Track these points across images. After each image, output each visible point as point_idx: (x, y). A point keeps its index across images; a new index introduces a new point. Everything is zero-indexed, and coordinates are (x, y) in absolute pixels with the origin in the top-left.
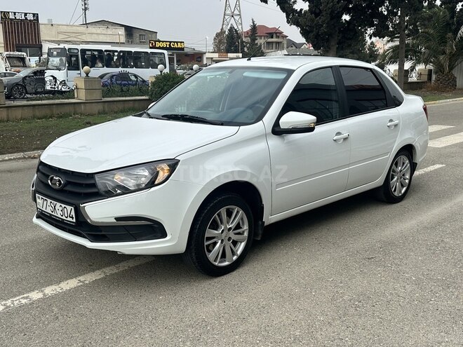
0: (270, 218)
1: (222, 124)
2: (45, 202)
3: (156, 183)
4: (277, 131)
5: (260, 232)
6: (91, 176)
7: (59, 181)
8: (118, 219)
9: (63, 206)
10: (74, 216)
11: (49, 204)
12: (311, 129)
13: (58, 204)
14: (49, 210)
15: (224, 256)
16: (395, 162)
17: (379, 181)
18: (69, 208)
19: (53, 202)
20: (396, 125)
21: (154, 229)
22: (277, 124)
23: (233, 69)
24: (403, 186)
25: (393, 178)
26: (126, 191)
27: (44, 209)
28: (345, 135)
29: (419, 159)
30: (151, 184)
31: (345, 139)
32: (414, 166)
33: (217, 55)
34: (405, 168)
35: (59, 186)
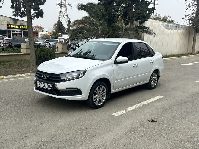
0: (113, 91)
1: (98, 60)
2: (41, 84)
3: (80, 77)
4: (116, 62)
5: (110, 95)
7: (47, 76)
8: (67, 88)
9: (48, 84)
11: (42, 84)
12: (126, 62)
13: (46, 84)
14: (42, 86)
16: (152, 76)
17: (147, 81)
18: (50, 85)
19: (44, 83)
20: (153, 62)
21: (78, 92)
22: (116, 60)
24: (155, 83)
25: (152, 81)
26: (69, 80)
27: (40, 86)
28: (137, 65)
29: (160, 74)
30: (77, 78)
31: (137, 66)
32: (158, 77)
33: (47, 33)
34: (155, 77)
35: (47, 78)
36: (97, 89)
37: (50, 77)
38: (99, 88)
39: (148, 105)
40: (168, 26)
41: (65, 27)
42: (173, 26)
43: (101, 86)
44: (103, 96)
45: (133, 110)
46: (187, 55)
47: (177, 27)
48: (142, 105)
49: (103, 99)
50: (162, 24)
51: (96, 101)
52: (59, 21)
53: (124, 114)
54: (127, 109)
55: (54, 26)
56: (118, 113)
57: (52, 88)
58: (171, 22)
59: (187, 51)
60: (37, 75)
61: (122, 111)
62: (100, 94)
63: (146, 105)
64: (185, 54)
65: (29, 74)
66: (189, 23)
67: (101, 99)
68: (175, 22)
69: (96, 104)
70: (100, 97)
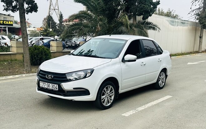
0: (121, 91)
1: (105, 58)
2: (44, 84)
3: (87, 76)
4: (123, 61)
5: (118, 96)
6: (65, 74)
7: (51, 76)
8: (74, 89)
9: (53, 85)
10: (58, 88)
11: (46, 84)
12: (135, 61)
13: (51, 84)
14: (46, 87)
15: (108, 102)
16: (160, 75)
17: (155, 81)
18: (56, 85)
19: (48, 83)
20: (161, 61)
21: (86, 92)
22: (123, 58)
23: (105, 39)
24: (163, 83)
25: (159, 80)
26: (76, 79)
27: (43, 86)
28: (145, 63)
29: (168, 73)
30: (85, 77)
31: (145, 65)
32: (166, 76)
33: (36, 29)
34: (163, 76)
35: (51, 78)
36: (105, 89)
37: (54, 77)
38: (107, 88)
39: (158, 105)
40: (173, 22)
41: (56, 22)
42: (178, 22)
43: (109, 86)
44: (110, 97)
45: (143, 110)
46: (193, 54)
47: (182, 23)
48: (151, 105)
49: (111, 100)
50: (167, 20)
51: (104, 102)
52: (49, 15)
53: (133, 114)
54: (137, 109)
55: (43, 21)
56: (127, 113)
57: (57, 89)
58: (175, 17)
59: (193, 49)
60: (40, 75)
61: (131, 111)
62: (108, 94)
63: (155, 105)
64: (192, 52)
65: (24, 75)
66: (196, 18)
67: (109, 100)
68: (180, 17)
69: (104, 104)
70: (108, 98)
